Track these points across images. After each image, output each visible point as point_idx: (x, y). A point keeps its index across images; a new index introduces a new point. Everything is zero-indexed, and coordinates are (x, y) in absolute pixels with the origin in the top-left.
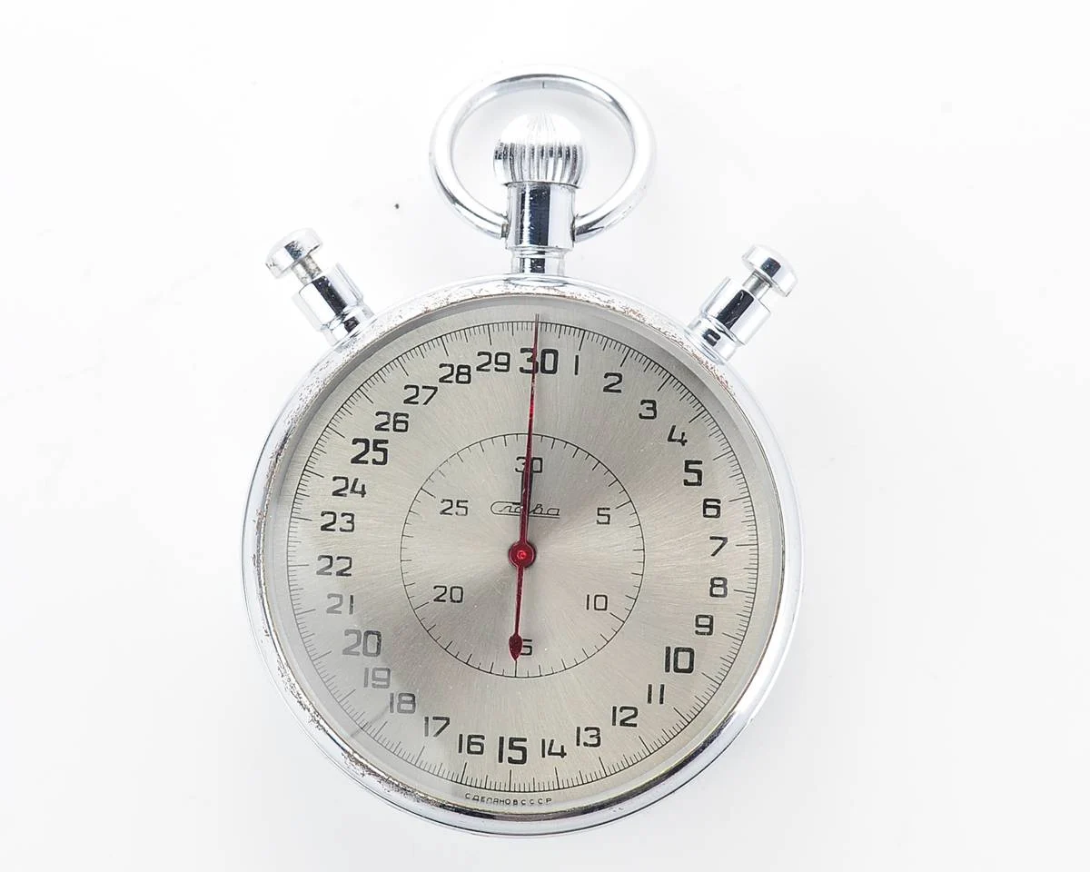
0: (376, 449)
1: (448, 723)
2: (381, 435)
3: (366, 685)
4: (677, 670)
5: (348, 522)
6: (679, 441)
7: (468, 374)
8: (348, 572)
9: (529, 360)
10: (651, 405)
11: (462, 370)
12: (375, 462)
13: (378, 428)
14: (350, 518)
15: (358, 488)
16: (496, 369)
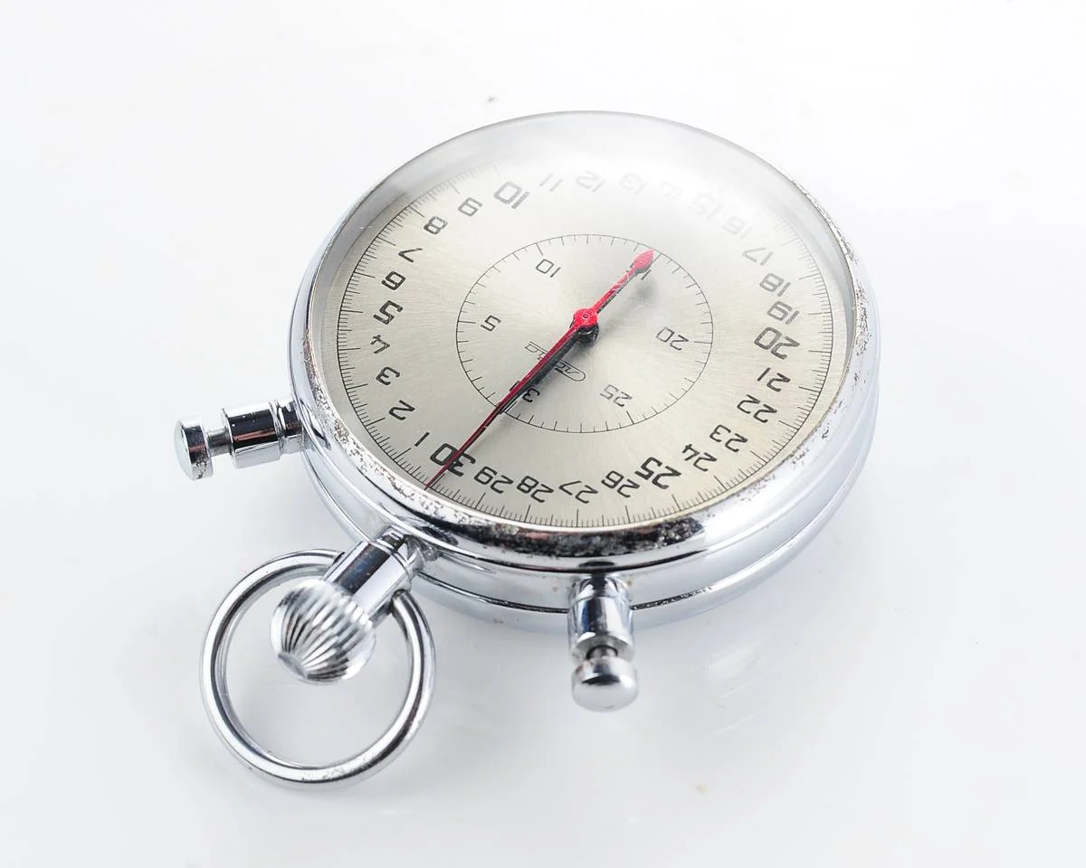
0: (651, 473)
1: (746, 252)
2: (638, 479)
3: (797, 313)
4: (519, 190)
5: (719, 434)
6: (380, 341)
7: (523, 483)
8: (749, 399)
9: (461, 465)
10: (382, 378)
11: (527, 489)
12: (660, 464)
13: (636, 486)
14: (715, 436)
15: (690, 453)
16: (495, 473)
